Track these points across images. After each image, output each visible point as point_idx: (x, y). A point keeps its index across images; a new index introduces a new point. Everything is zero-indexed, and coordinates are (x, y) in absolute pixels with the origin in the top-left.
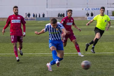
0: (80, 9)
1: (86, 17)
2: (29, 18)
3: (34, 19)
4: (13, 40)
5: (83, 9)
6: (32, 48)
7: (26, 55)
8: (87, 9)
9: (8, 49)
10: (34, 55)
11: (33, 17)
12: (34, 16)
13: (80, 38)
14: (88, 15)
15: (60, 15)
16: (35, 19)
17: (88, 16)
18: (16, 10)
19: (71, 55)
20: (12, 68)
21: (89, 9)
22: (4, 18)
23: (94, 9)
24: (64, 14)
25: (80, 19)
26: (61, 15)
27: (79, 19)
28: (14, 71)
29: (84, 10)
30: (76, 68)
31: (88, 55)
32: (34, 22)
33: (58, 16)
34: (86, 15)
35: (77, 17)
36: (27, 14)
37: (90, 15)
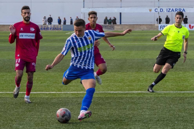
0: (146, 10)
1: (157, 24)
2: (49, 26)
3: (59, 27)
4: (17, 65)
5: (150, 10)
6: (56, 82)
7: (44, 94)
8: (159, 10)
9: (10, 83)
10: (59, 94)
11: (57, 24)
12: (60, 22)
13: (146, 64)
14: (160, 20)
15: (108, 21)
16: (62, 27)
17: (160, 23)
18: (25, 13)
19: (128, 96)
20: (18, 118)
21: (162, 10)
22: (4, 25)
23: (171, 10)
24: (115, 19)
25: (145, 28)
26: (110, 21)
27: (142, 29)
28: (21, 125)
29: (153, 11)
30: (138, 119)
31: (160, 96)
32: (60, 33)
33: (105, 23)
34: (157, 20)
35: (140, 25)
36: (47, 19)
37: (164, 20)
